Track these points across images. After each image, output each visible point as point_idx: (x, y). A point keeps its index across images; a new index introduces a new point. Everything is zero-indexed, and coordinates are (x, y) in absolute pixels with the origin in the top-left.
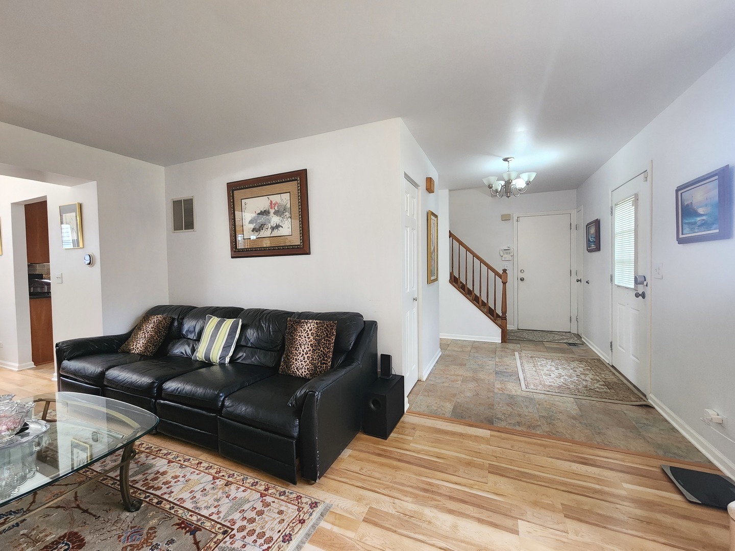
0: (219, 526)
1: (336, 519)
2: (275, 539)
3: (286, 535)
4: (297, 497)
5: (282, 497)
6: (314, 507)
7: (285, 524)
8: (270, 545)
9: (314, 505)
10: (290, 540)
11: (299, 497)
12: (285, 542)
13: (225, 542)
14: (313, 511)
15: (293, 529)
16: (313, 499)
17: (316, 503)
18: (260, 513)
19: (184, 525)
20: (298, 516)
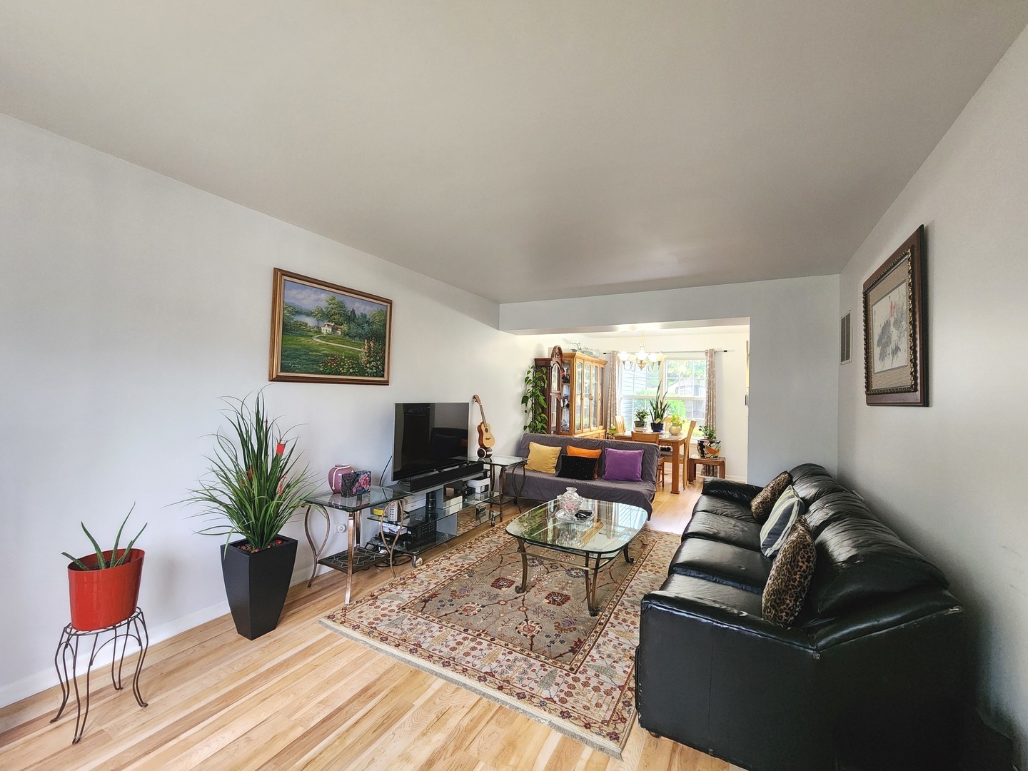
0: (579, 664)
1: (597, 764)
2: (565, 705)
3: (569, 713)
4: (625, 719)
5: (621, 705)
6: (611, 737)
7: (582, 711)
8: (558, 702)
9: (614, 737)
10: (563, 717)
11: (624, 720)
12: (560, 713)
13: (561, 672)
14: (604, 736)
15: (577, 719)
16: (623, 734)
17: (617, 738)
18: (596, 689)
19: (579, 643)
20: (594, 721)
